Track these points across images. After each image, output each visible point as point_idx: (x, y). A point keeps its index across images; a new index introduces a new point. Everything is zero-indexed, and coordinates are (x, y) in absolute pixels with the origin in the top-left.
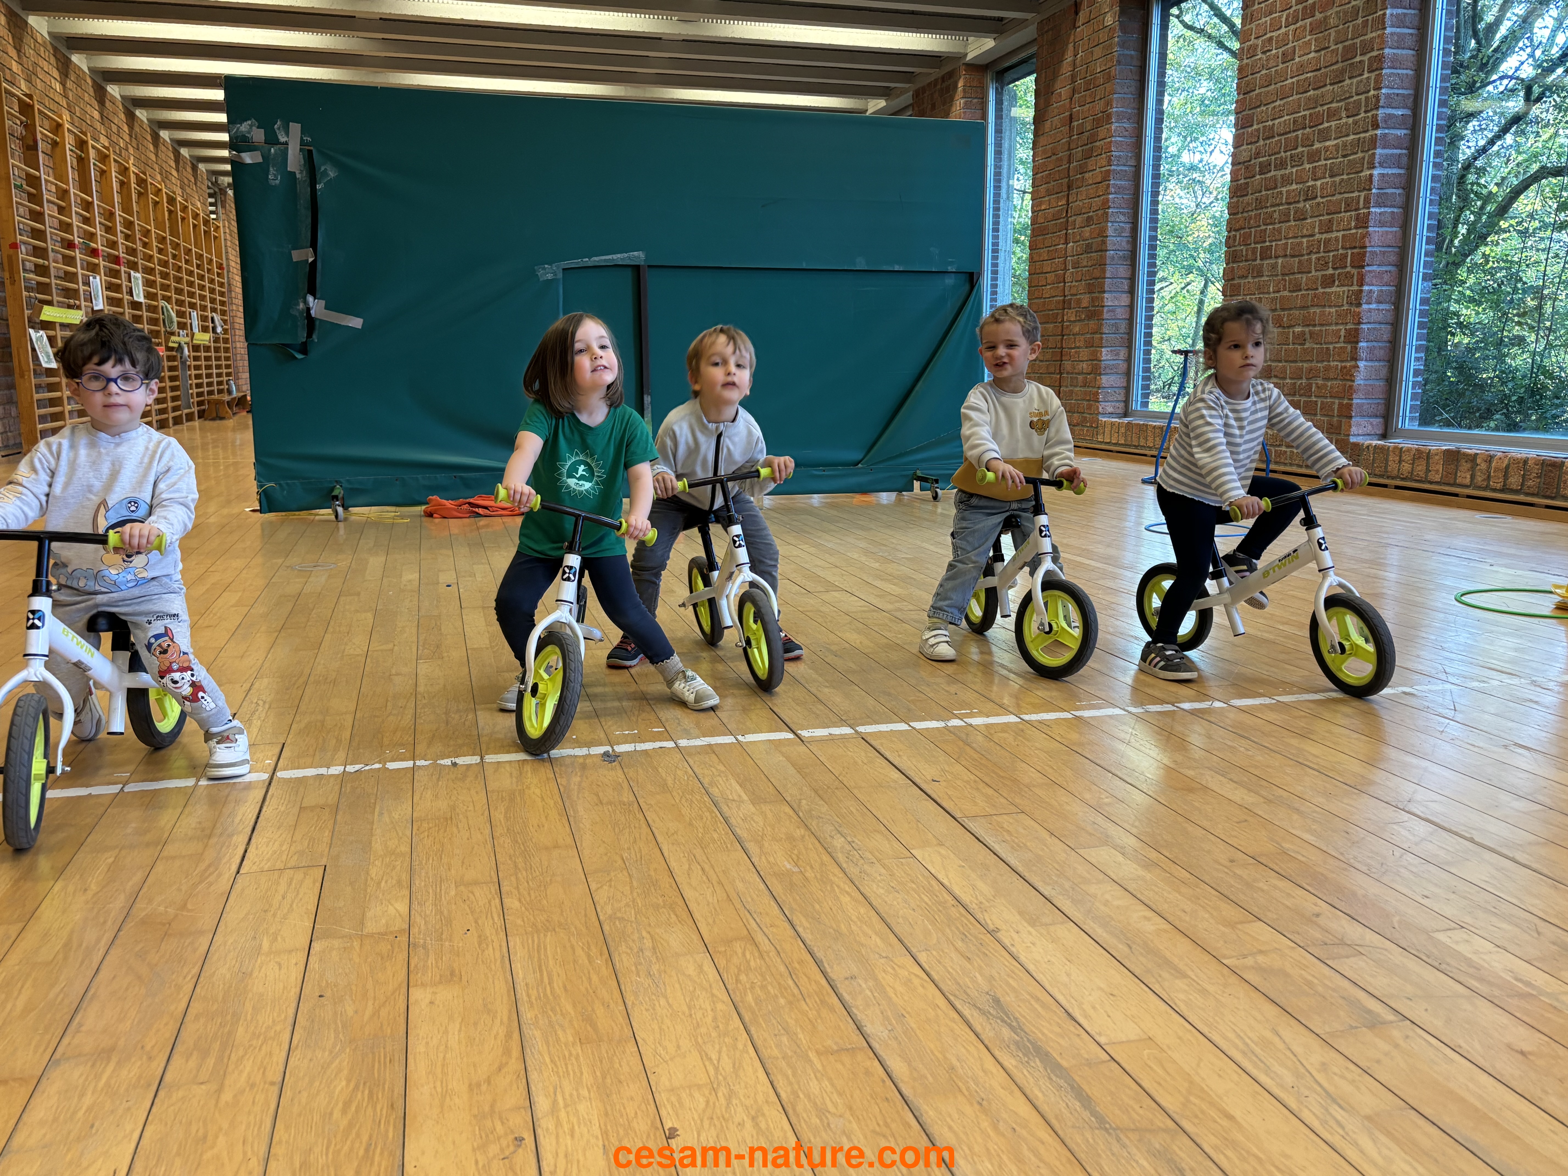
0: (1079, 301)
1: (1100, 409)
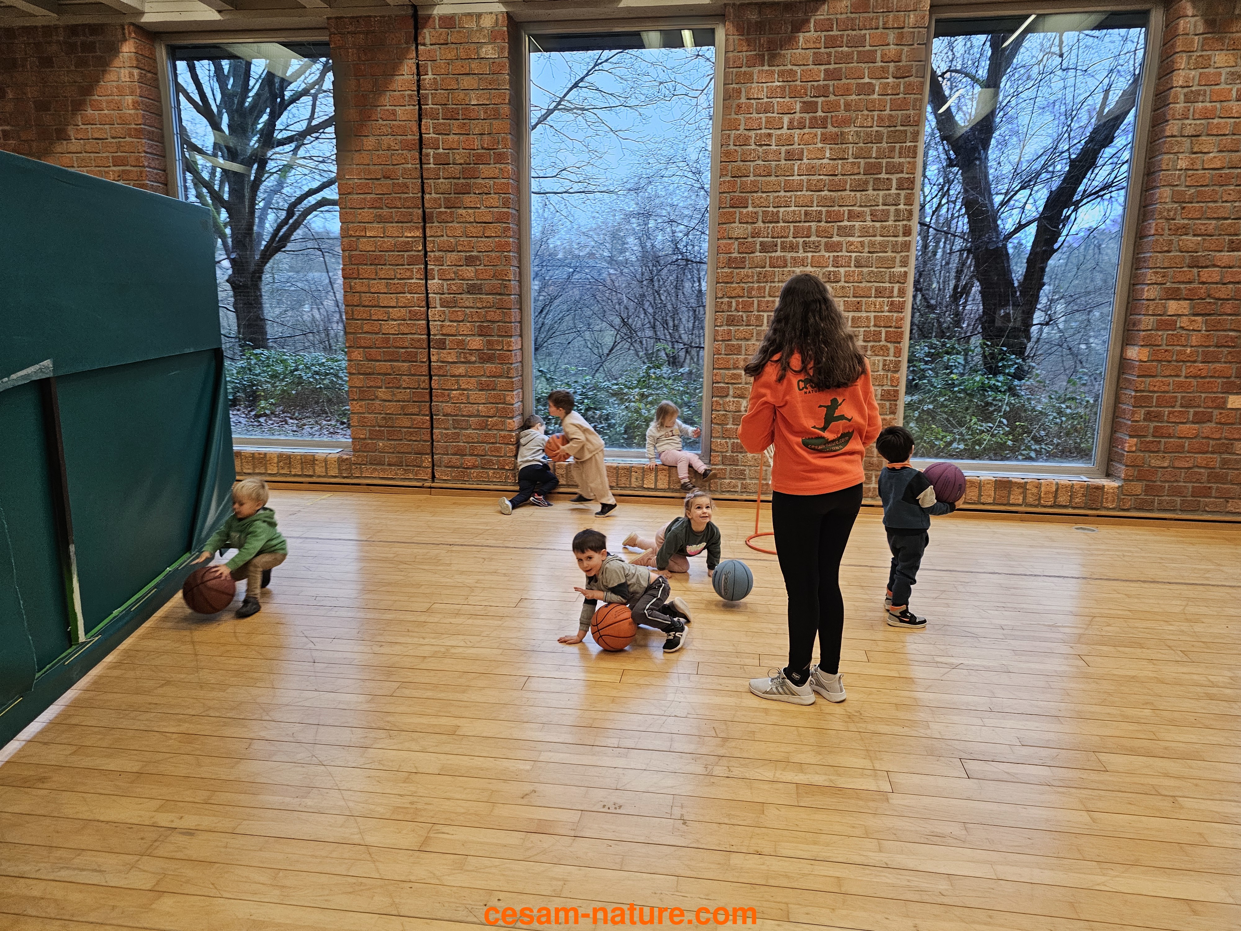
0: (461, 343)
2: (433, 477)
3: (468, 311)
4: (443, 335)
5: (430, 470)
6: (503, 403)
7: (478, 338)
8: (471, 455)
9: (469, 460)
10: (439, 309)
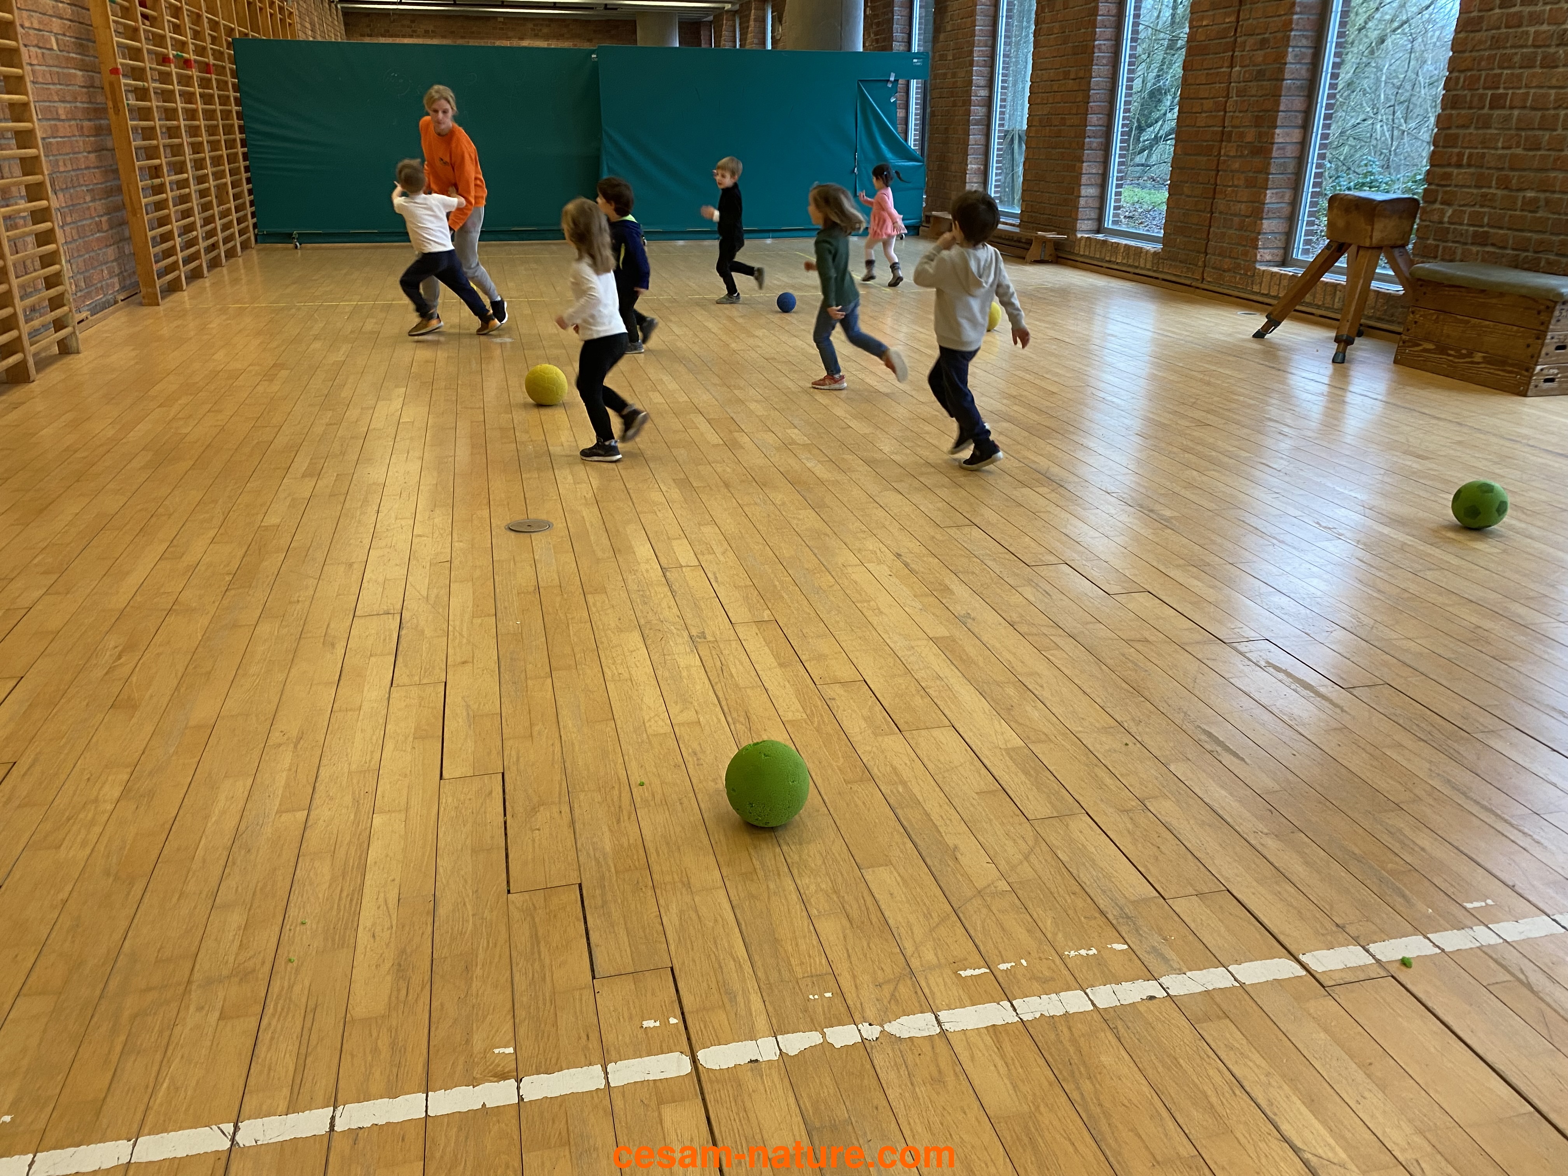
0: (1242, 135)
1: (1259, 257)
2: (1203, 279)
3: (1252, 99)
4: (1233, 127)
5: (1201, 269)
6: (1258, 202)
7: (1253, 130)
8: (1230, 257)
9: (1227, 263)
10: (1235, 98)
